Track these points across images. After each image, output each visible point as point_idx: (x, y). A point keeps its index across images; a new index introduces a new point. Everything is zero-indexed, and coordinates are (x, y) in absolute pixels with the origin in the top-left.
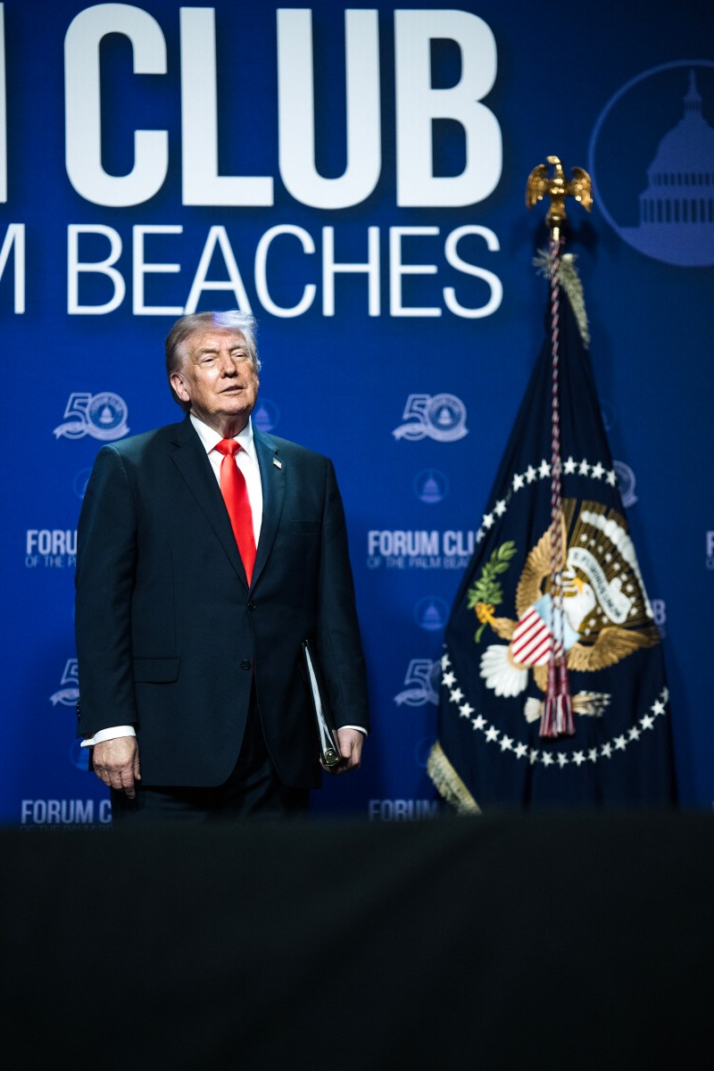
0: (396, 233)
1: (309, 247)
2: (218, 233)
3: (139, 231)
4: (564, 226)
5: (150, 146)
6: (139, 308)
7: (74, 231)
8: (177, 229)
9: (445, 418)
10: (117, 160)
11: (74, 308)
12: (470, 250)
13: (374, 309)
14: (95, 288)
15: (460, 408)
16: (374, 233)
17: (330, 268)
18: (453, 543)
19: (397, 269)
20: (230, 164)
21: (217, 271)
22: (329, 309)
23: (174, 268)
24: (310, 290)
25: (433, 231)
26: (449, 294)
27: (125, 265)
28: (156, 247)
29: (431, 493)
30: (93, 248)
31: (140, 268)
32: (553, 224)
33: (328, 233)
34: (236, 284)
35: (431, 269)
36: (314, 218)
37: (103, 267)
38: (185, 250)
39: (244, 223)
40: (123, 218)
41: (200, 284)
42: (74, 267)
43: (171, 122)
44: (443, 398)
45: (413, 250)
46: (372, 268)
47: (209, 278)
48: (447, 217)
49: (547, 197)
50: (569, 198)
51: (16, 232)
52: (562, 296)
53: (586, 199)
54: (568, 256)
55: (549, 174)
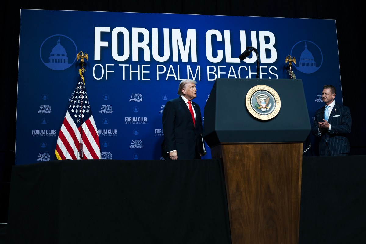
0: (260, 67)
1: (247, 70)
2: (232, 67)
3: (219, 67)
4: (291, 66)
5: (220, 53)
7: (208, 66)
8: (225, 66)
10: (215, 55)
11: (209, 80)
12: (273, 70)
14: (212, 76)
16: (257, 67)
17: (250, 73)
19: (261, 73)
20: (233, 56)
21: (232, 74)
23: (225, 73)
24: (247, 76)
25: (267, 67)
26: (270, 77)
27: (217, 72)
28: (222, 70)
30: (211, 70)
31: (219, 73)
32: (290, 66)
33: (250, 67)
34: (235, 76)
35: (267, 73)
36: (247, 65)
37: (213, 73)
38: (226, 70)
39: (236, 65)
40: (216, 64)
42: (208, 73)
43: (224, 49)
45: (263, 70)
47: (230, 75)
48: (269, 65)
49: (289, 62)
50: (292, 62)
51: (199, 67)
52: (293, 78)
53: (295, 62)
54: (292, 71)
55: (289, 58)
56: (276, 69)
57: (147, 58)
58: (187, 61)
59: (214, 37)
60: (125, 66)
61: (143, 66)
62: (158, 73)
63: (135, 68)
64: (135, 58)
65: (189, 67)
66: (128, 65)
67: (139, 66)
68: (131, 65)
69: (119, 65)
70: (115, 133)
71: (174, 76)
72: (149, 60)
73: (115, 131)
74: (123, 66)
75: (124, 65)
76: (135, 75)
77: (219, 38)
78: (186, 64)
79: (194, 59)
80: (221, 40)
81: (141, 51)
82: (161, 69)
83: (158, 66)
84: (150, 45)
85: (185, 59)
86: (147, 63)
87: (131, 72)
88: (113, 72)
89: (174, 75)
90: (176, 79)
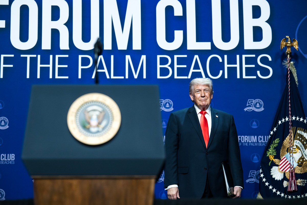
0: (244, 56)
1: (221, 60)
2: (196, 57)
3: (176, 57)
4: (290, 54)
5: (178, 34)
6: (176, 77)
7: (159, 57)
8: (186, 56)
9: (258, 106)
10: (170, 38)
11: (159, 77)
12: (264, 60)
13: (238, 77)
14: (164, 72)
15: (262, 103)
16: (238, 56)
17: (226, 66)
18: (261, 139)
19: (244, 66)
20: (199, 39)
21: (196, 67)
22: (226, 77)
23: (185, 66)
24: (221, 72)
25: (254, 56)
26: (258, 72)
27: (172, 66)
28: (180, 61)
29: (255, 126)
30: (164, 61)
31: (176, 66)
32: (288, 54)
33: (226, 57)
34: (201, 70)
35: (254, 66)
36: (222, 53)
37: (166, 66)
38: (188, 61)
39: (203, 54)
40: (171, 53)
41: (192, 70)
42: (159, 66)
43: (184, 29)
44: (257, 100)
45: (248, 61)
46: (238, 66)
47: (194, 69)
48: (257, 52)
49: (286, 47)
50: (292, 47)
51: (144, 57)
52: (291, 73)
53: (297, 47)
54: (292, 62)
55: (286, 40)
56: (270, 59)
57: (64, 45)
58: (125, 48)
59: (169, 10)
60: (31, 58)
61: (57, 56)
62: (80, 67)
63: (45, 60)
64: (46, 45)
65: (128, 57)
66: (35, 56)
67: (51, 57)
68: (39, 56)
69: (22, 56)
70: (12, 160)
71: (104, 72)
72: (68, 48)
73: (12, 157)
74: (26, 58)
75: (28, 56)
76: (45, 71)
77: (178, 12)
78: (124, 53)
79: (137, 45)
80: (181, 14)
81: (55, 34)
82: (85, 62)
83: (80, 57)
84: (69, 24)
85: (122, 45)
86: (64, 52)
87: (39, 66)
88: (12, 66)
89: (105, 70)
90: (108, 77)
